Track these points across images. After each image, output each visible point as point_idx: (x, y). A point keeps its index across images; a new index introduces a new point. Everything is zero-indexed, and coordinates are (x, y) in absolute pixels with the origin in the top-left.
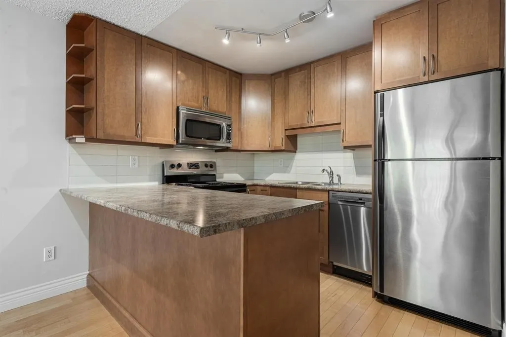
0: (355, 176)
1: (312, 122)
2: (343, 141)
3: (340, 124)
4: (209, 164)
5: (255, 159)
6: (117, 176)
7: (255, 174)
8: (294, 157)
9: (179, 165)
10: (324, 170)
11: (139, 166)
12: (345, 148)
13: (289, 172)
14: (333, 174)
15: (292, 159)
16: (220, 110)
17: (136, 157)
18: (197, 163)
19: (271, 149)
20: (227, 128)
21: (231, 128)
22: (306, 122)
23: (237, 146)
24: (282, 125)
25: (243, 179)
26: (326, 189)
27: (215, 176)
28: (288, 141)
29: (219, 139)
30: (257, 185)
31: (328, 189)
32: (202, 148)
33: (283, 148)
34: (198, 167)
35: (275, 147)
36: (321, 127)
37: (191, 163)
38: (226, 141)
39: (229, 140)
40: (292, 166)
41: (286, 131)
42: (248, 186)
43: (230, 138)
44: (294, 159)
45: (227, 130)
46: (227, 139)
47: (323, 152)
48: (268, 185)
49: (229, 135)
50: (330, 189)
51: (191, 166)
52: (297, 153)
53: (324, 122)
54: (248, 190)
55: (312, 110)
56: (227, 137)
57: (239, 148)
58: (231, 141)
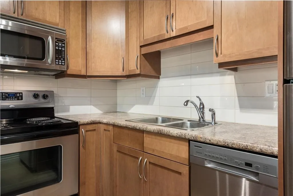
0: (238, 110)
1: (173, 31)
2: (217, 55)
3: (212, 27)
4: (41, 95)
7: (118, 106)
8: (157, 84)
10: (187, 102)
12: (221, 65)
13: (152, 104)
14: (203, 108)
15: (155, 87)
16: (48, 20)
18: (20, 93)
19: (124, 74)
20: (57, 44)
21: (64, 44)
22: (165, 32)
23: (81, 71)
24: (137, 41)
25: (101, 112)
26: (184, 137)
27: (52, 109)
28: (146, 62)
29: (41, 57)
30: (100, 123)
31: (187, 137)
32: (16, 71)
33: (138, 72)
34: (20, 98)
35: (130, 71)
36: (185, 36)
37: (7, 93)
38: (55, 62)
39: (60, 61)
40: (155, 96)
41: (141, 48)
42: (84, 124)
43: (62, 58)
44: (158, 87)
45: (56, 47)
46: (56, 58)
47: (192, 76)
48: (110, 123)
49: (60, 54)
50: (190, 138)
51: (7, 97)
52: (161, 80)
53: (188, 29)
54: (82, 130)
55: (173, 13)
56: (57, 56)
57: (83, 73)
58: (63, 61)
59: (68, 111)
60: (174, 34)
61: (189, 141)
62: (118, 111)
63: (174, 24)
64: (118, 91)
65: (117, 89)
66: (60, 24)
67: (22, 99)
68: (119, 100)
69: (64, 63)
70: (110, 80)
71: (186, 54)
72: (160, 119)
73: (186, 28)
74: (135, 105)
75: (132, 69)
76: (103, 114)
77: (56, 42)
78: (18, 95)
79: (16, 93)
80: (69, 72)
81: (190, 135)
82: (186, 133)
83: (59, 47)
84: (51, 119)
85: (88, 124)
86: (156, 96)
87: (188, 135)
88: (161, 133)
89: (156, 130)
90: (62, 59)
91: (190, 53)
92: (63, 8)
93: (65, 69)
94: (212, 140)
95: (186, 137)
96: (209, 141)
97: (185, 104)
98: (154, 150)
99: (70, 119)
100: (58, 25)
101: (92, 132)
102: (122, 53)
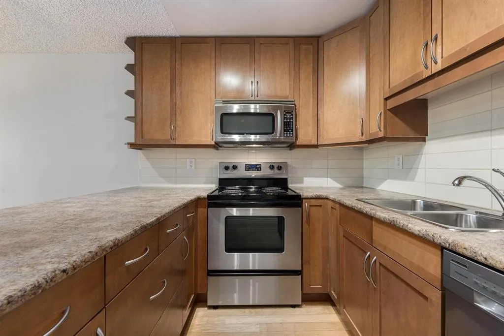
1: (436, 63)
5: (364, 158)
6: (176, 177)
7: (365, 180)
8: (422, 149)
9: (235, 167)
10: (461, 179)
11: (195, 168)
13: (413, 180)
15: (418, 153)
16: (278, 95)
17: (193, 160)
19: (364, 139)
20: (286, 116)
21: (292, 115)
22: (423, 67)
23: (311, 140)
24: (380, 93)
25: (340, 186)
26: (431, 239)
27: (285, 180)
28: (396, 119)
29: (271, 132)
30: (327, 199)
31: (438, 241)
32: (254, 146)
33: (381, 135)
34: (259, 169)
35: (370, 134)
36: (463, 64)
37: (250, 165)
38: (283, 134)
39: (288, 133)
40: (418, 168)
41: (387, 100)
42: (307, 198)
43: (290, 129)
44: (422, 154)
45: (284, 119)
46: (285, 131)
47: (493, 132)
48: (337, 200)
49: (288, 126)
50: (443, 244)
51: (250, 168)
52: (427, 142)
53: (467, 50)
54: (306, 205)
55: (437, 35)
56: (285, 128)
57: (314, 142)
58: (291, 133)
59: (302, 182)
60: (439, 67)
61: (443, 248)
62: (364, 186)
63: (439, 50)
64: (364, 161)
65: (363, 159)
66: (290, 96)
67: (261, 170)
68: (366, 173)
69: (292, 134)
70: (354, 147)
71: (482, 93)
72: (420, 203)
73: (463, 49)
74: (386, 180)
75: (374, 131)
76: (341, 189)
77: (285, 115)
78: (258, 166)
79: (256, 165)
80: (298, 143)
81: (442, 237)
82: (435, 234)
83: (287, 120)
84: (280, 190)
85: (311, 198)
86: (420, 167)
87: (440, 237)
88: (394, 225)
89: (388, 219)
90: (290, 131)
91: (489, 91)
92: (293, 80)
93: (293, 140)
94: (492, 258)
95: (436, 240)
96: (483, 259)
97: (456, 182)
98: (385, 248)
99: (297, 191)
100: (287, 97)
101: (318, 208)
102: (361, 112)
